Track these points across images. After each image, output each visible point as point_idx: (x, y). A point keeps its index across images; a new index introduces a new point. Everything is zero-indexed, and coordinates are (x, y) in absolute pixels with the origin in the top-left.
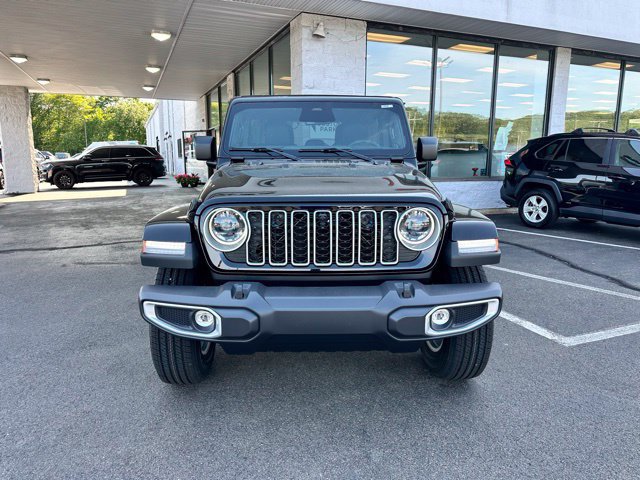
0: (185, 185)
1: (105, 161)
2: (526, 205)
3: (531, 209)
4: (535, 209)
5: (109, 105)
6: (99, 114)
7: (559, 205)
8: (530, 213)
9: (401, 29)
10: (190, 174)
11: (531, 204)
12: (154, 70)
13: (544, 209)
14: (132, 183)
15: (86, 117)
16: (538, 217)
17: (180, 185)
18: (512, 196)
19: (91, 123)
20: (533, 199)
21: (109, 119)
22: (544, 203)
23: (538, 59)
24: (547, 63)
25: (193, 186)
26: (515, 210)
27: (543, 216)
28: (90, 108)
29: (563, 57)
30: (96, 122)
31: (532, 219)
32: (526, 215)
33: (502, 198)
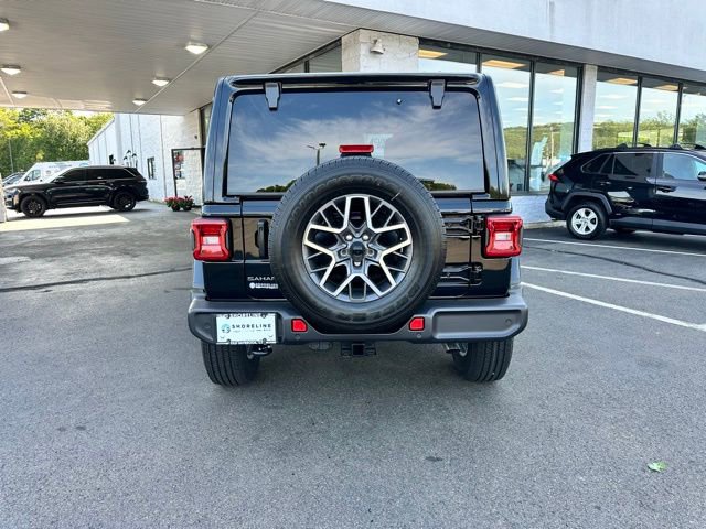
0: (176, 209)
1: (80, 184)
2: (574, 218)
3: (579, 221)
4: (584, 221)
5: (35, 119)
6: (26, 129)
7: (607, 216)
8: (579, 226)
9: (449, 45)
10: (183, 197)
11: (579, 217)
12: (161, 83)
13: (593, 221)
14: (108, 209)
15: (9, 134)
16: (587, 229)
17: (170, 209)
18: (560, 209)
19: (16, 141)
20: (582, 212)
21: (38, 135)
22: (593, 215)
23: (565, 75)
24: (575, 79)
25: (187, 210)
26: (563, 223)
27: (593, 227)
28: (12, 123)
29: (590, 74)
30: (22, 139)
31: (582, 231)
32: (575, 228)
33: (548, 212)
